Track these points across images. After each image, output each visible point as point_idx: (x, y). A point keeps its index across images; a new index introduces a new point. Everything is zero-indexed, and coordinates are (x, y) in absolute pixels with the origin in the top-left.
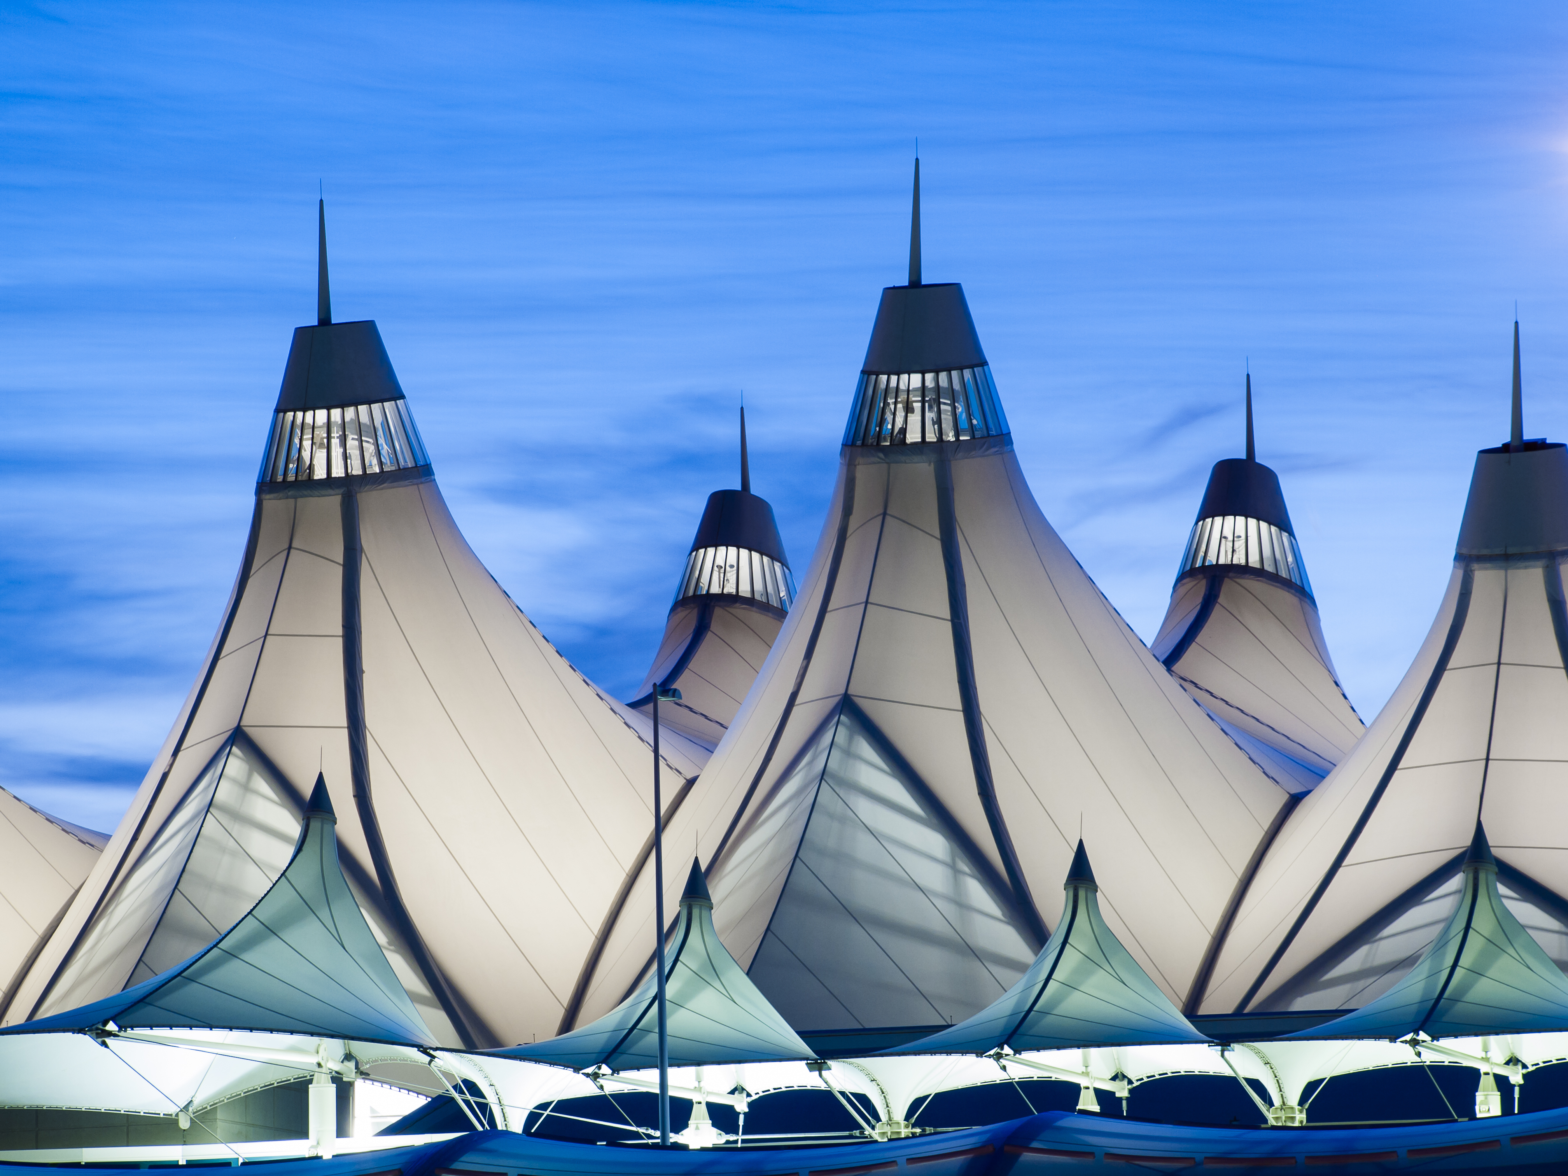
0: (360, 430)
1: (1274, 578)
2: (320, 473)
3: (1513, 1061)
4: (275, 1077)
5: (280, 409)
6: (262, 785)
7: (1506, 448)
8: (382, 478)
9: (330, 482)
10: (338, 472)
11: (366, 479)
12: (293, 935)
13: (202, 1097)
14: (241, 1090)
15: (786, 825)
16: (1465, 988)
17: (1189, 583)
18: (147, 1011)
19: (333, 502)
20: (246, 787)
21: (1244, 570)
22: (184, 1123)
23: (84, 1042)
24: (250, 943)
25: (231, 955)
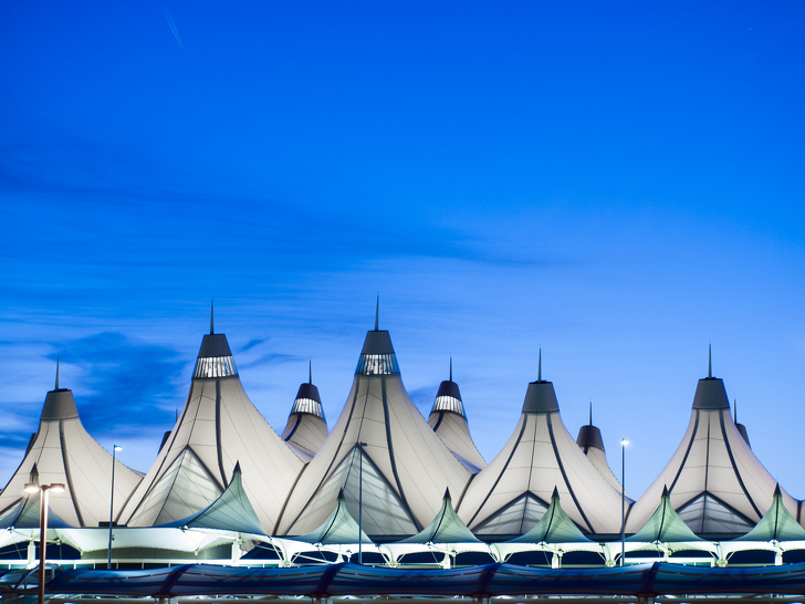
0: (221, 364)
1: (458, 414)
2: (210, 375)
3: (560, 550)
4: (221, 543)
5: (199, 357)
6: (194, 461)
7: (536, 383)
8: (227, 377)
9: (212, 378)
10: (215, 375)
11: (222, 377)
12: (231, 504)
13: (201, 547)
14: (212, 546)
15: (342, 477)
16: (553, 530)
17: (434, 415)
18: (194, 523)
19: (213, 383)
20: (190, 461)
21: (450, 411)
22: (196, 554)
23: (179, 531)
24: (220, 506)
25: (215, 509)
